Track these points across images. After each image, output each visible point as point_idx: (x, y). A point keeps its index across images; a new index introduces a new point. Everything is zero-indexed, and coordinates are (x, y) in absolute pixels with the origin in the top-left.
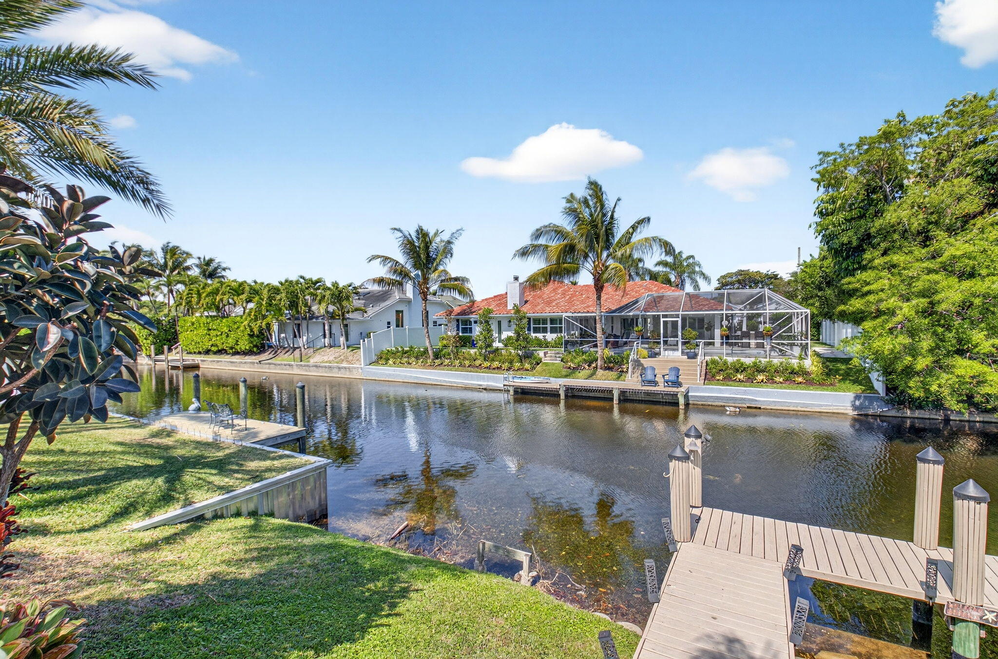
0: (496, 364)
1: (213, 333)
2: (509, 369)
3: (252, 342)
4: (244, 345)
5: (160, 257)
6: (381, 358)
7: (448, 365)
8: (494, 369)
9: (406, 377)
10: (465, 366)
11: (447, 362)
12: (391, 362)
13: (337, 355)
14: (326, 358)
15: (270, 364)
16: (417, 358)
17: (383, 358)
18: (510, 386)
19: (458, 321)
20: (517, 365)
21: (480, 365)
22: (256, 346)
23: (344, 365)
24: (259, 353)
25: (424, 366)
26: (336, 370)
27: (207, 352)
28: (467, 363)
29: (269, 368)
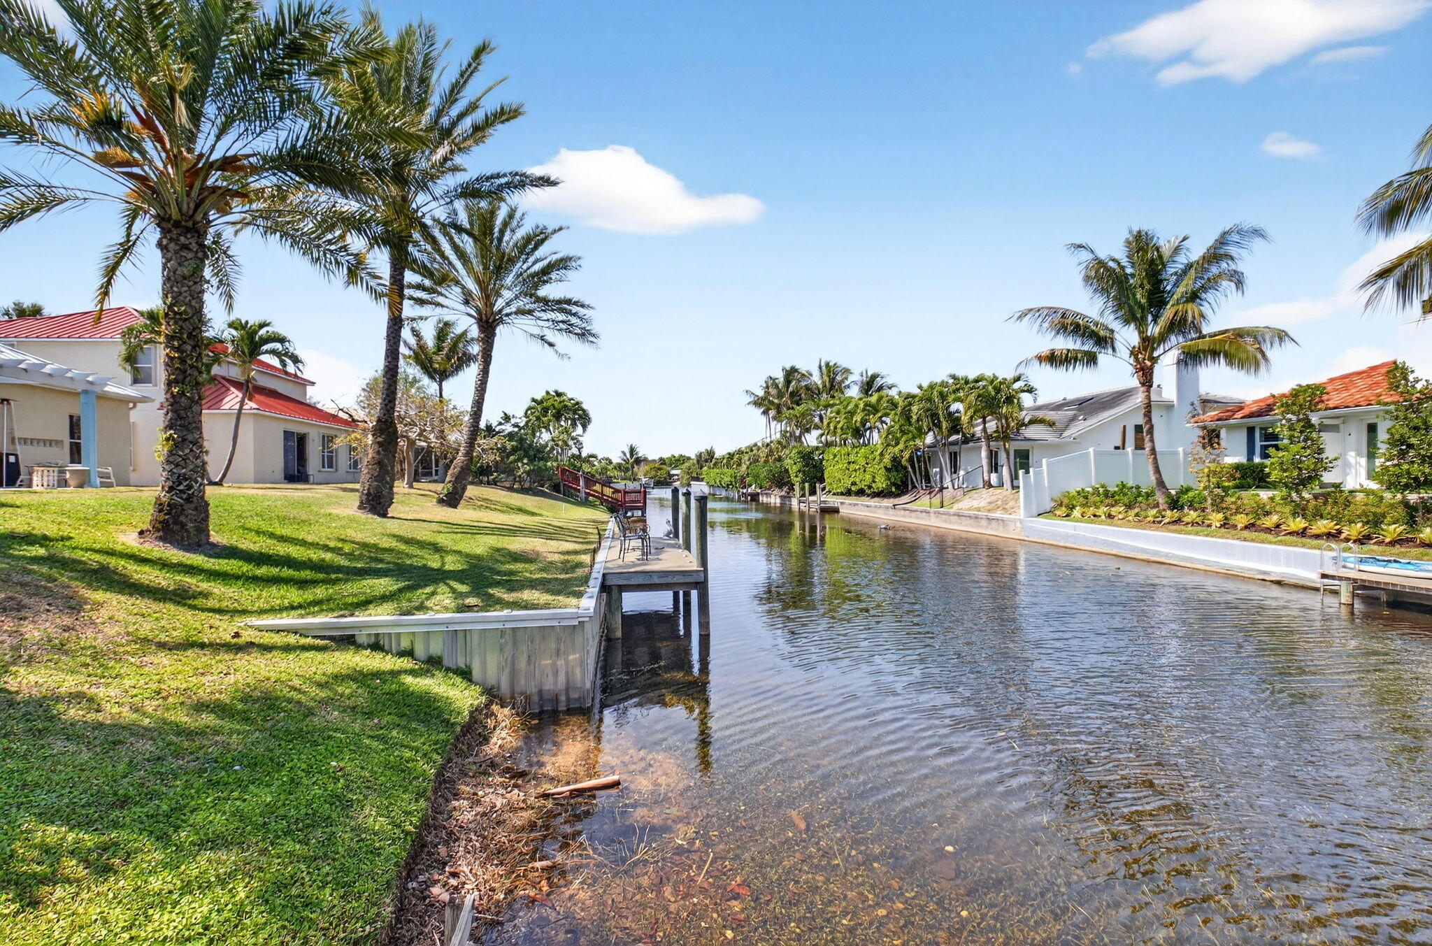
0: (1323, 525)
1: (852, 467)
2: (1362, 540)
3: (889, 479)
4: (881, 484)
5: (816, 379)
6: (1061, 505)
7: (1193, 523)
8: (1317, 536)
9: (1095, 541)
10: (1235, 527)
11: (1193, 515)
12: (1077, 513)
13: (993, 498)
14: (975, 504)
15: (905, 509)
16: (1129, 507)
17: (1066, 506)
18: (1340, 579)
19: (1251, 430)
20: (1392, 530)
21: (1278, 526)
22: (894, 484)
23: (998, 514)
24: (898, 495)
25: (1140, 522)
26: (984, 523)
27: (848, 493)
28: (1241, 520)
29: (904, 516)
